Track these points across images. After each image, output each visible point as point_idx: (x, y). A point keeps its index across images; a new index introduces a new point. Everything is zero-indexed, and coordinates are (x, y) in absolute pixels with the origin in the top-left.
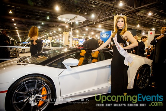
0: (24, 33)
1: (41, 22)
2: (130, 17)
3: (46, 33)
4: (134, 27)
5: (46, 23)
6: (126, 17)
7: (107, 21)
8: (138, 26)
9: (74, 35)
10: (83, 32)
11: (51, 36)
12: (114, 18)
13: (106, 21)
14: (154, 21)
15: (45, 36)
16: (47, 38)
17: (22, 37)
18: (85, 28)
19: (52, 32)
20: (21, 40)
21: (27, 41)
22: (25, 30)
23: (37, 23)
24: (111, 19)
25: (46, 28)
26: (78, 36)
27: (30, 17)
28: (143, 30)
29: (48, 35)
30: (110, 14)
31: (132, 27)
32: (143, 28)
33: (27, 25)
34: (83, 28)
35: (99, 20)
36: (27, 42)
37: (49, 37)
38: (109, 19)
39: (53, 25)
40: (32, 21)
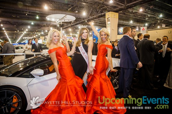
0: (14, 34)
1: (30, 21)
2: (122, 14)
3: (37, 33)
4: (127, 23)
5: (36, 22)
6: (118, 14)
7: (100, 18)
8: (131, 22)
9: (67, 33)
10: (76, 30)
11: (43, 36)
12: (105, 15)
13: (98, 19)
14: (146, 17)
15: (37, 36)
16: (39, 38)
17: (12, 38)
18: (77, 26)
19: (43, 32)
20: (11, 41)
21: (17, 41)
22: (14, 31)
23: (26, 23)
24: (103, 16)
25: (37, 28)
26: (71, 34)
27: (17, 17)
28: (137, 25)
29: (39, 35)
30: (102, 11)
31: (125, 23)
32: (136, 24)
33: (15, 26)
34: (75, 26)
35: (91, 18)
36: (17, 43)
37: (41, 37)
38: (102, 16)
39: (43, 25)
40: (20, 21)
